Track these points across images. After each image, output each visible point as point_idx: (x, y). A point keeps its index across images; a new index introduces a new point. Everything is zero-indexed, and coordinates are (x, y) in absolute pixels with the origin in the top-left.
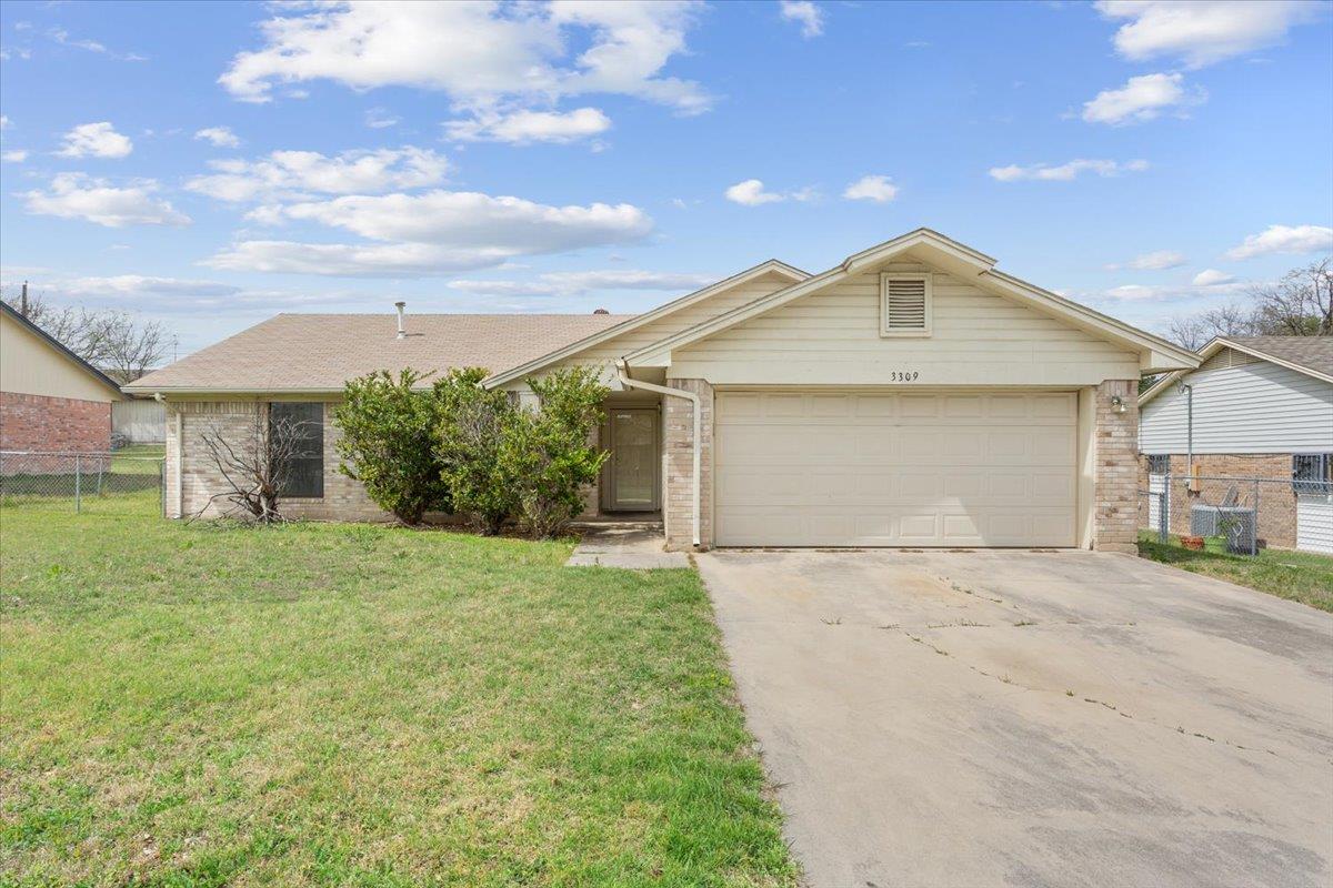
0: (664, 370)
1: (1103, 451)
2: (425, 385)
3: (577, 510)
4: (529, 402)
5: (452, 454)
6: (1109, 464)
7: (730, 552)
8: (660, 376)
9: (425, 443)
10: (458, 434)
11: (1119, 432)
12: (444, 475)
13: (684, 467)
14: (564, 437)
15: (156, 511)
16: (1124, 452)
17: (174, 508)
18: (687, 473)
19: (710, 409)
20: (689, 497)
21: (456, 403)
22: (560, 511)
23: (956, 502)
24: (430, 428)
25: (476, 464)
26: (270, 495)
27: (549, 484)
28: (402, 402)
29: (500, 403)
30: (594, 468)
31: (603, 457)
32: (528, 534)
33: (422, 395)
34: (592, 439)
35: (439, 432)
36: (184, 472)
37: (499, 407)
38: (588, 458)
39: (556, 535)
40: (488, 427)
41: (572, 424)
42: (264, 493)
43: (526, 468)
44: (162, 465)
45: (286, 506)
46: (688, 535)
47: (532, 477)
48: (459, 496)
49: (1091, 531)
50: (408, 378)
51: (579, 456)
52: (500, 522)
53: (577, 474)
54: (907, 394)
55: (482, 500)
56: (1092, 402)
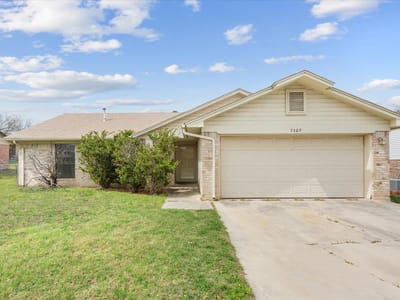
0: (200, 128)
1: (375, 160)
2: (110, 136)
3: (167, 184)
4: (149, 142)
5: (119, 162)
6: (378, 165)
7: (227, 201)
8: (199, 131)
9: (110, 158)
10: (122, 155)
11: (382, 151)
12: (117, 170)
13: (209, 167)
14: (161, 156)
15: (15, 183)
16: (384, 160)
17: (21, 183)
18: (210, 169)
19: (218, 144)
20: (211, 179)
21: (121, 144)
22: (160, 184)
23: (315, 180)
24: (111, 152)
25: (128, 166)
26: (54, 178)
27: (156, 174)
28: (101, 143)
29: (138, 143)
30: (173, 167)
31: (176, 163)
32: (148, 193)
33: (109, 140)
34: (172, 157)
35: (115, 154)
36: (25, 169)
37: (137, 144)
38: (171, 163)
39: (158, 193)
40: (133, 151)
41: (165, 150)
42: (52, 177)
43: (147, 168)
44: (17, 167)
45: (61, 182)
46: (210, 194)
47: (149, 171)
48: (122, 178)
49: (370, 191)
50: (104, 134)
51: (167, 163)
52: (138, 188)
53: (167, 170)
54: (297, 138)
55: (131, 180)
56: (370, 140)
